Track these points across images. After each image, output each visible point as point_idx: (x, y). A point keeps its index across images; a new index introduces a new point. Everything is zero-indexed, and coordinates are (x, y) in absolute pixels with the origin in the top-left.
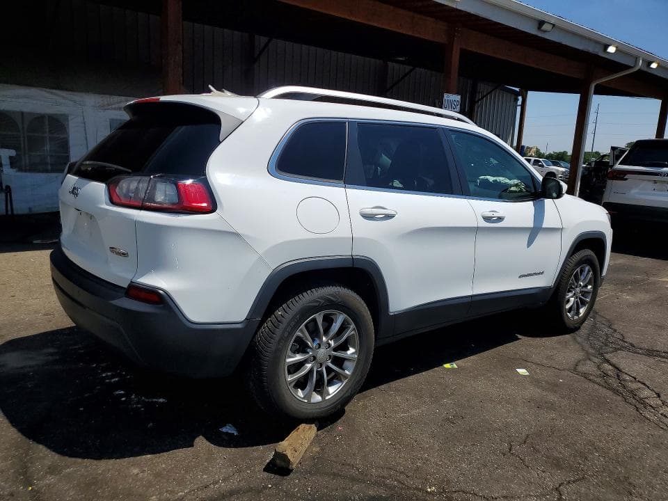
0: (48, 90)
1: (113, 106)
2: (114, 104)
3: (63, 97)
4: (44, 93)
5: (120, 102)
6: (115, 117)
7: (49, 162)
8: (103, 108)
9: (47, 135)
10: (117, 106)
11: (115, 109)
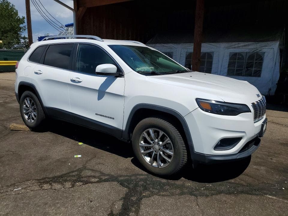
0: (208, 43)
1: (232, 47)
2: (232, 46)
3: (213, 45)
4: (207, 44)
5: (236, 45)
6: (232, 51)
7: (205, 70)
8: (228, 48)
9: (206, 60)
10: (234, 46)
11: (232, 48)
